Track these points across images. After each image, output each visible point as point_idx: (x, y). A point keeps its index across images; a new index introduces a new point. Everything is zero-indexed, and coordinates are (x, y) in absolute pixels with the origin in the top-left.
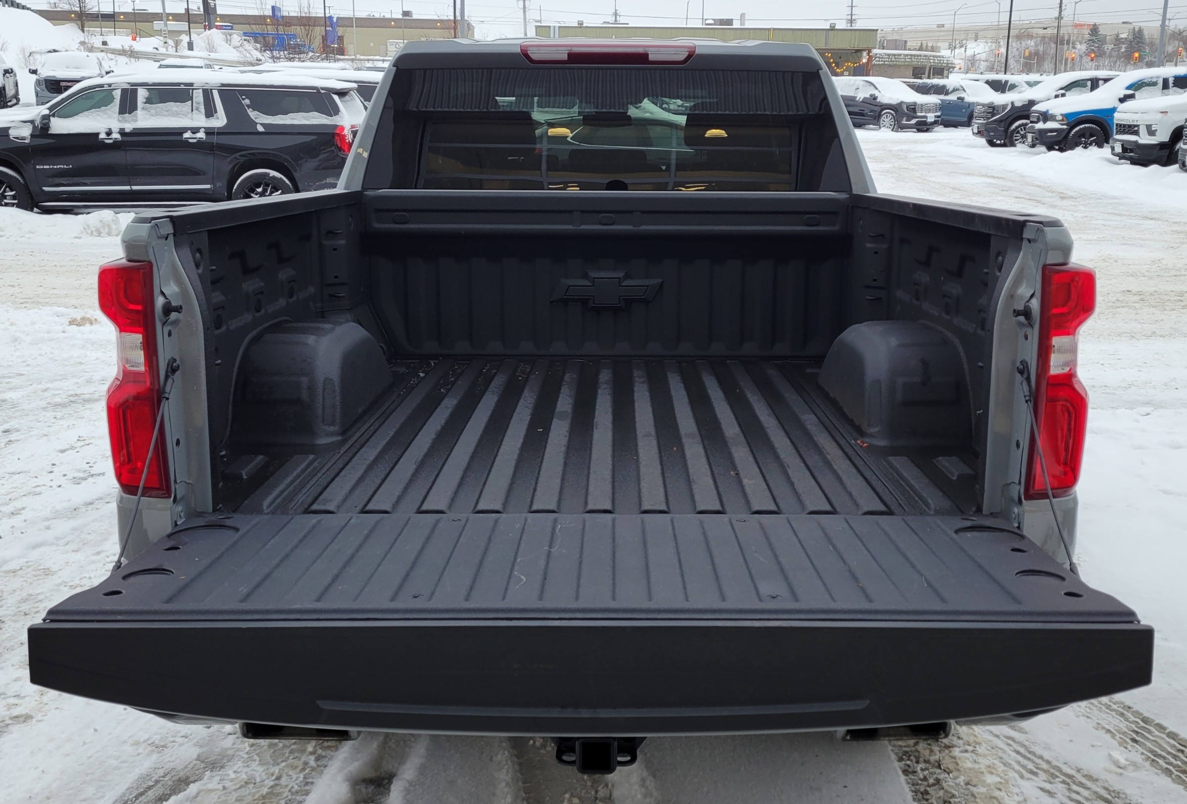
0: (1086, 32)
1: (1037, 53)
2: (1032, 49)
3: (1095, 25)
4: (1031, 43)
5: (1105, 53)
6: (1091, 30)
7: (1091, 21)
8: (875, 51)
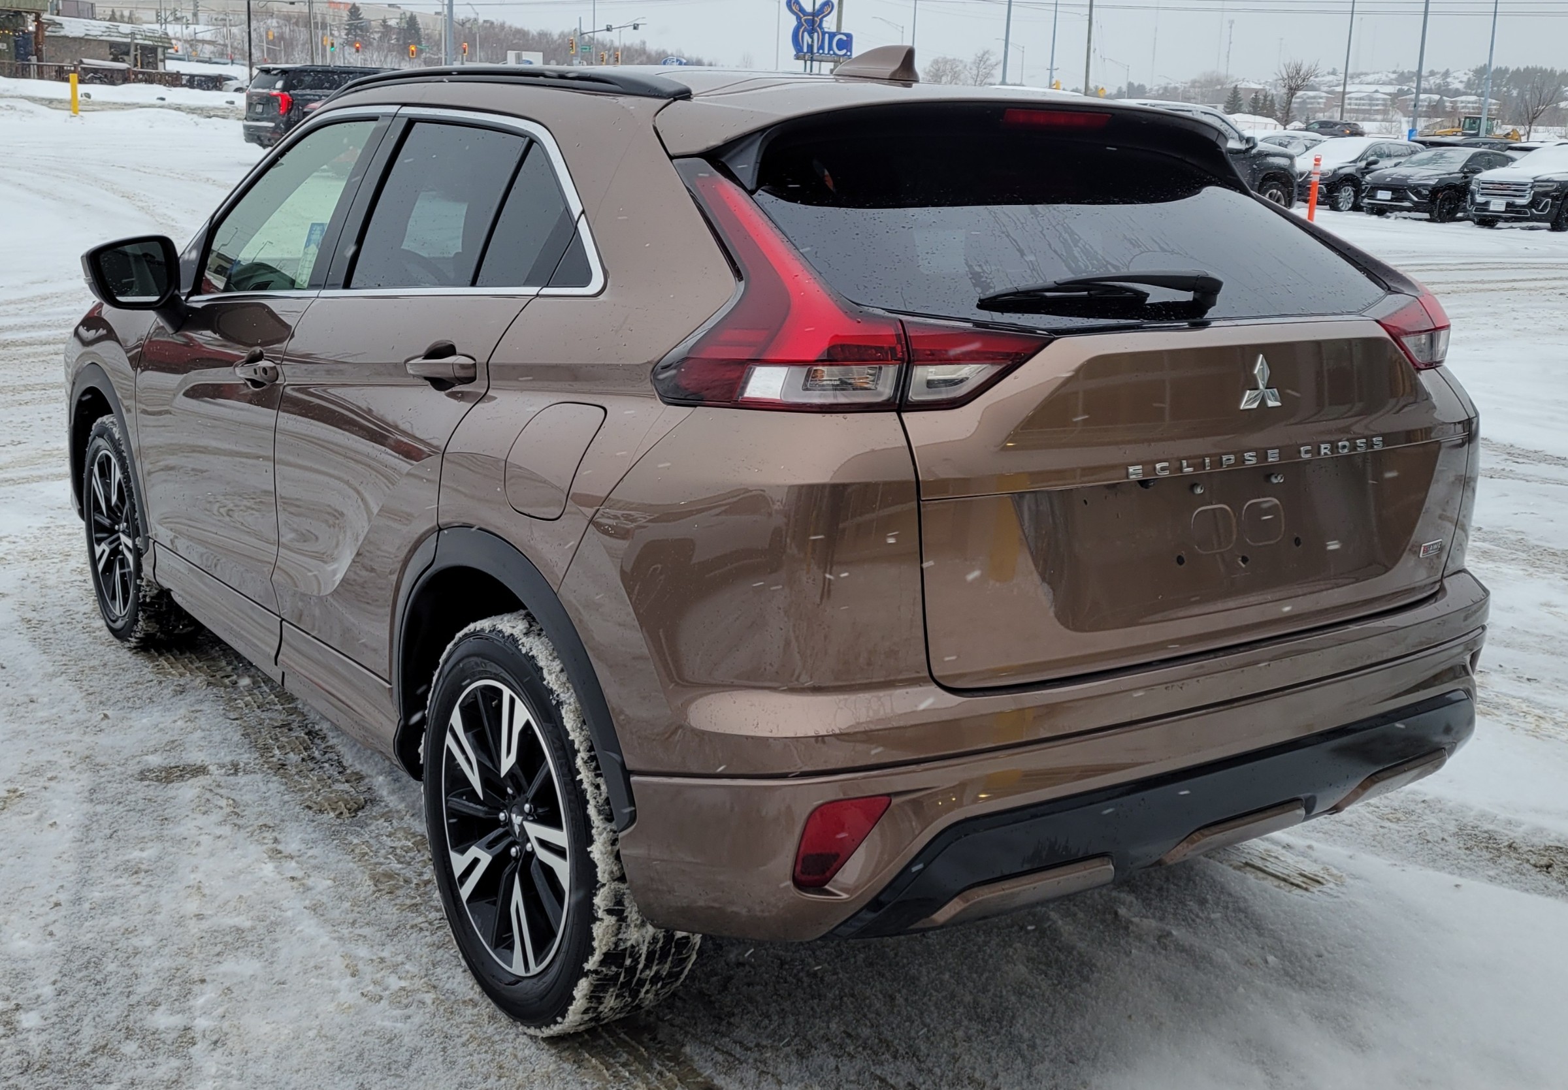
0: (345, 14)
1: (281, 37)
2: (276, 32)
3: (354, 4)
4: (273, 22)
5: (371, 44)
6: (351, 11)
8: (46, 16)
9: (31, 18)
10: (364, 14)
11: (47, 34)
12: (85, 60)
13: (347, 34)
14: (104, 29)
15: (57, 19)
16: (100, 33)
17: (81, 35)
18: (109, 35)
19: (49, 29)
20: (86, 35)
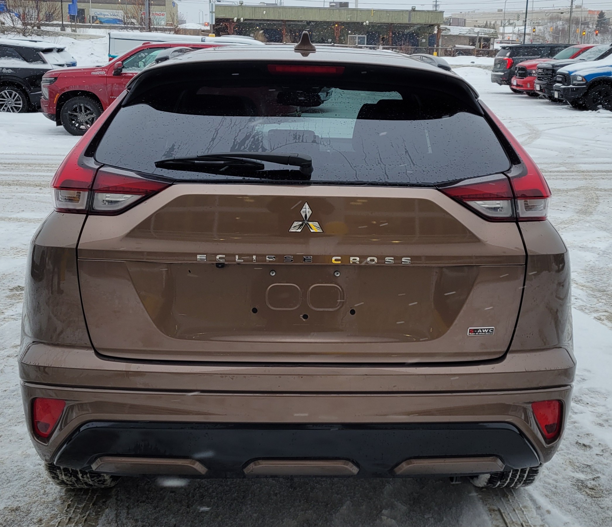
0: (596, 17)
1: (563, 30)
2: (560, 27)
3: (602, 12)
4: (560, 23)
5: (608, 31)
6: (600, 15)
7: (599, 9)
8: (442, 26)
9: (436, 27)
10: (606, 16)
11: (442, 34)
12: (457, 46)
13: (596, 27)
14: (468, 31)
15: (448, 27)
16: (466, 33)
17: (457, 34)
18: (469, 34)
19: (443, 32)
20: (460, 34)
